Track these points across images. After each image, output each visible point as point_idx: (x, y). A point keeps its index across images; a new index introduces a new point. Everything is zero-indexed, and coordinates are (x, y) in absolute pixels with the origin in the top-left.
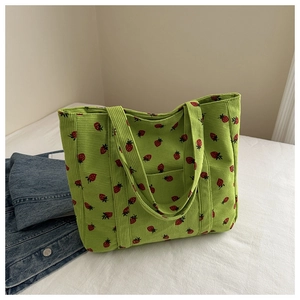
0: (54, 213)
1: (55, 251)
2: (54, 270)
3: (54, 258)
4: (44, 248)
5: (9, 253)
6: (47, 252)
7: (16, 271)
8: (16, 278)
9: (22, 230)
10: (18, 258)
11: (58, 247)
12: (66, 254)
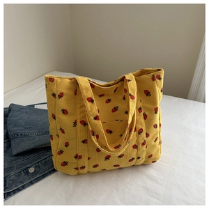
0: (37, 144)
1: (37, 169)
2: (36, 182)
3: (36, 174)
4: (30, 167)
5: (6, 170)
6: (32, 170)
7: (11, 182)
8: (11, 186)
9: (16, 155)
10: (12, 173)
11: (39, 167)
12: (44, 172)
